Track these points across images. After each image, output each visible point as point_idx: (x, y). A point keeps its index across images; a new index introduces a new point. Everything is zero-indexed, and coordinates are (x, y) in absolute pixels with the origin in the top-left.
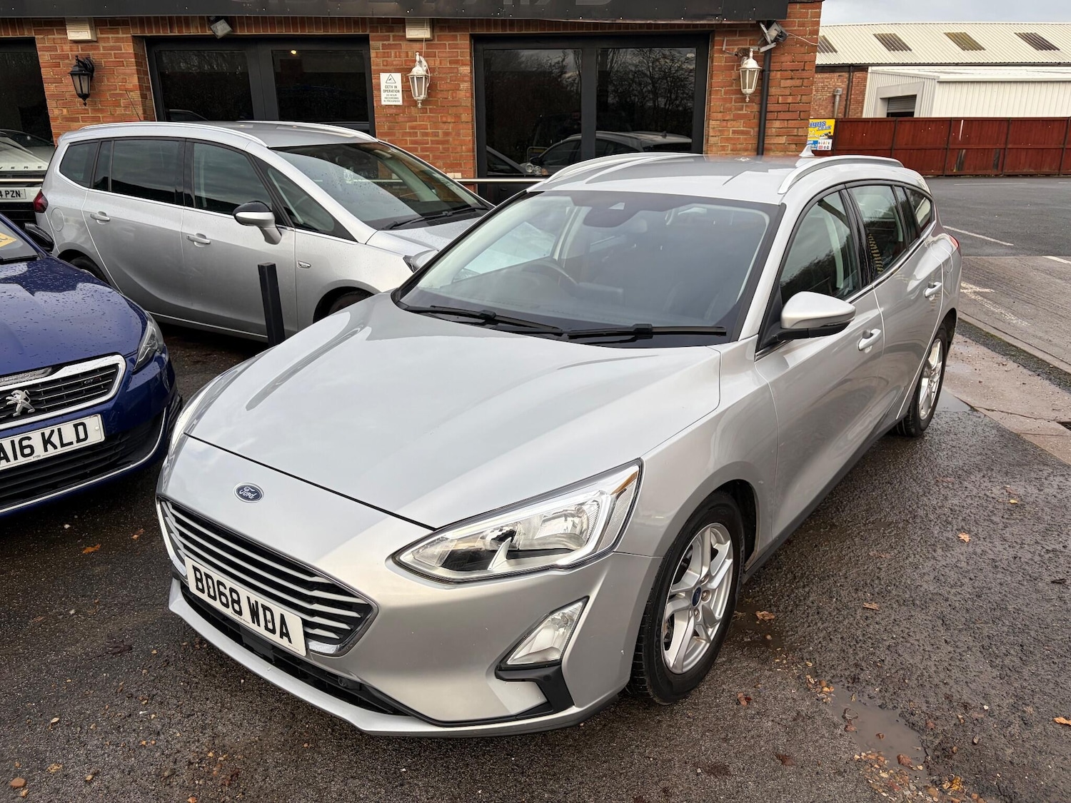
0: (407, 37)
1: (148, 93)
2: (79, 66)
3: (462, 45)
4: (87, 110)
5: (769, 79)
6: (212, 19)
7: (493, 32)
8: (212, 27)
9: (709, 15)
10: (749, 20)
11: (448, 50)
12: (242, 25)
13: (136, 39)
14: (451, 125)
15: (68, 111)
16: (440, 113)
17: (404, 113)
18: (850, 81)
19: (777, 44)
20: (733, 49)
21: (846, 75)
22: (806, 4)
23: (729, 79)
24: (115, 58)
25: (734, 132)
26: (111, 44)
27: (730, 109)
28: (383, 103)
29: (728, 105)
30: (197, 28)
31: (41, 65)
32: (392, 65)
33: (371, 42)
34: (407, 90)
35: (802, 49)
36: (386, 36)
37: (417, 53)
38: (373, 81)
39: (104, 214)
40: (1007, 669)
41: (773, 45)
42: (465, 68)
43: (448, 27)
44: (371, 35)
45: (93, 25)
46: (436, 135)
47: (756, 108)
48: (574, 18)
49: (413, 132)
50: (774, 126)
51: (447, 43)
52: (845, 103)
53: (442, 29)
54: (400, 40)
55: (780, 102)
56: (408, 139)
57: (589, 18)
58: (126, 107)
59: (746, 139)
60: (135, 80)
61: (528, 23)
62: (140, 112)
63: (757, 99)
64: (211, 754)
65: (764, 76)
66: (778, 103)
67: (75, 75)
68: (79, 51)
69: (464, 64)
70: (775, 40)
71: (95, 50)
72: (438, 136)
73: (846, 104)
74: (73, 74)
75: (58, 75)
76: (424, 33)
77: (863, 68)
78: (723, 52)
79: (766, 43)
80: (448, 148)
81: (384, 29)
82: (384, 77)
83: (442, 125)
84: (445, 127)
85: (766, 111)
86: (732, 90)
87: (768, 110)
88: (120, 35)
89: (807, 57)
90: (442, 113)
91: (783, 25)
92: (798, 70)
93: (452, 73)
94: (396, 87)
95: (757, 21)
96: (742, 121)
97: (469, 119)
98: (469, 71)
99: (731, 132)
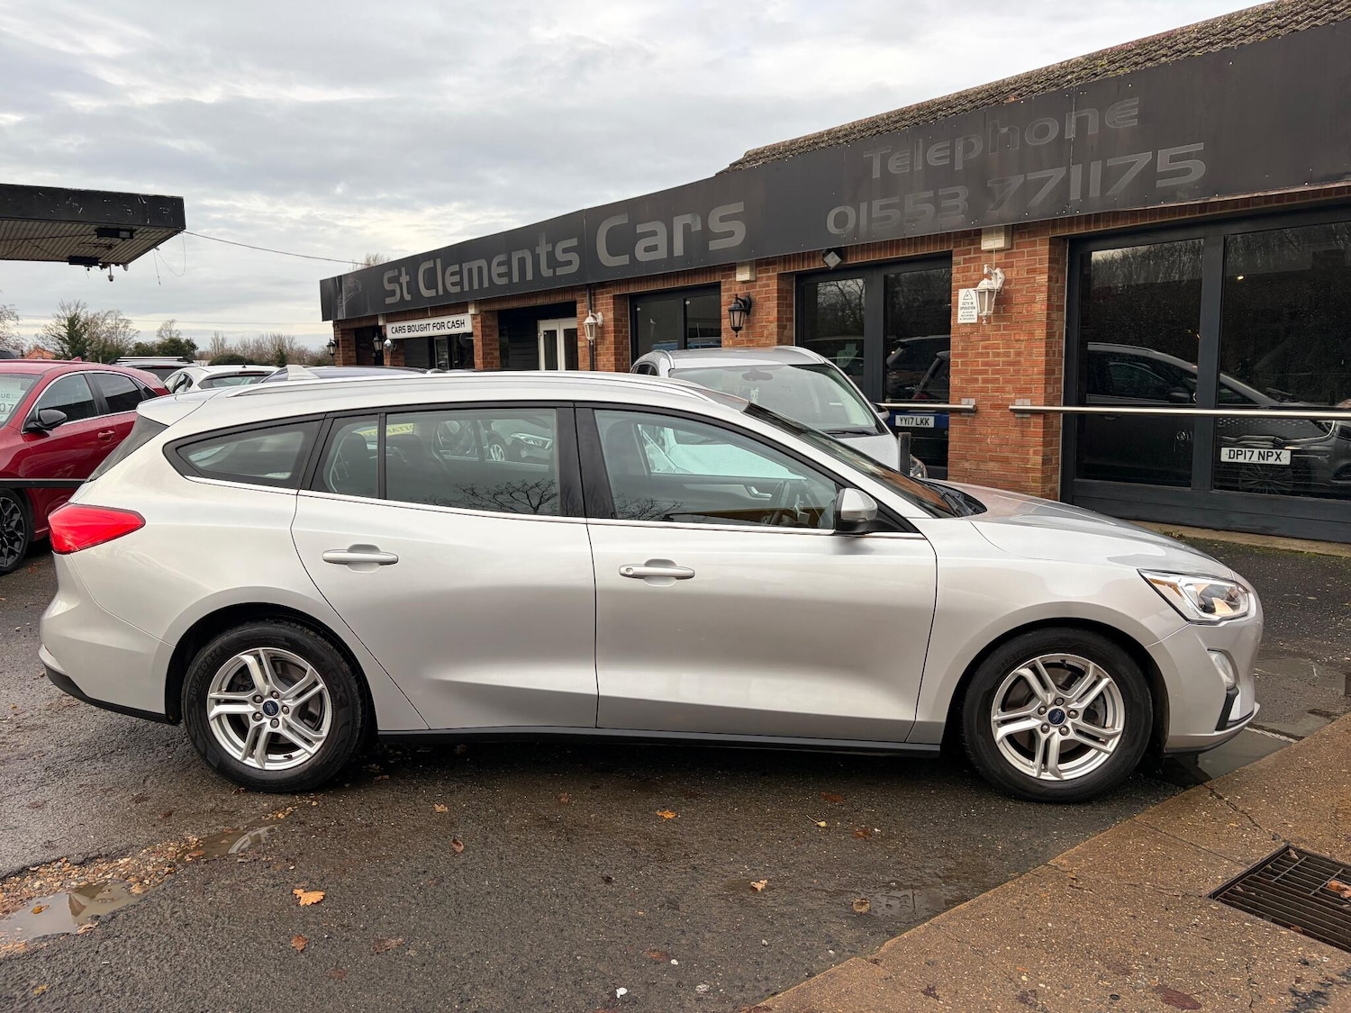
0: (983, 248)
1: (788, 323)
2: (737, 303)
3: (1039, 253)
4: (743, 340)
6: (825, 252)
8: (826, 259)
11: (1026, 258)
13: (780, 277)
14: (1024, 343)
16: (1013, 330)
17: (978, 331)
24: (765, 294)
26: (764, 282)
28: (960, 321)
30: (818, 261)
31: (722, 304)
32: (969, 280)
33: (954, 258)
36: (966, 250)
37: (986, 266)
38: (952, 298)
42: (1042, 277)
43: (1028, 232)
44: (955, 250)
45: (753, 267)
46: (1007, 354)
49: (986, 353)
51: (1025, 250)
53: (1021, 235)
54: (977, 253)
56: (980, 360)
57: (1172, 201)
58: (767, 338)
60: (775, 312)
68: (743, 291)
69: (1042, 273)
71: (753, 288)
72: (1009, 356)
74: (732, 310)
76: (999, 243)
80: (1020, 370)
81: (966, 242)
82: (962, 292)
83: (1014, 344)
84: (1018, 346)
88: (770, 275)
90: (1016, 329)
93: (1028, 284)
94: (972, 303)
97: (1043, 336)
98: (1046, 280)
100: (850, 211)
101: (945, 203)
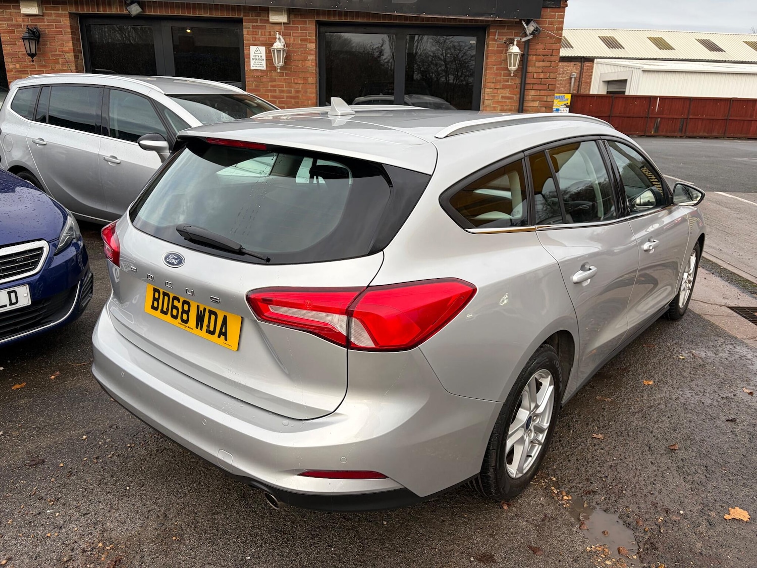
0: (270, 20)
1: (79, 55)
2: (29, 33)
3: (309, 29)
4: (35, 65)
5: (527, 61)
6: (127, 2)
7: (332, 19)
8: (128, 8)
9: (486, 13)
10: (514, 18)
11: (299, 31)
12: (150, 6)
13: (72, 15)
14: (301, 85)
15: (20, 66)
16: (293, 76)
17: (267, 75)
18: (582, 68)
19: (533, 36)
20: (503, 38)
21: (579, 64)
22: (554, 9)
23: (499, 59)
24: (56, 28)
26: (54, 18)
27: (500, 81)
28: (252, 68)
29: (498, 78)
30: (117, 9)
32: (259, 40)
33: (244, 24)
34: (269, 59)
35: (551, 41)
36: (255, 19)
37: (277, 33)
38: (245, 52)
39: (43, 140)
40: (696, 484)
41: (531, 37)
42: (311, 45)
43: (300, 15)
44: (244, 18)
45: (40, 3)
46: (290, 92)
47: (518, 81)
48: (391, 12)
49: (273, 90)
50: (531, 94)
51: (299, 26)
52: (578, 83)
53: (296, 15)
54: (265, 23)
55: (535, 77)
56: (270, 94)
57: (401, 12)
58: (63, 64)
59: (510, 102)
60: (70, 45)
61: (358, 14)
62: (73, 66)
63: (520, 74)
64: (100, 545)
65: (524, 59)
66: (533, 78)
67: (26, 39)
68: (29, 22)
69: (311, 42)
70: (533, 33)
71: (41, 21)
72: (291, 93)
73: (579, 85)
74: (24, 39)
75: (14, 39)
76: (282, 18)
77: (591, 60)
78: (496, 41)
79: (526, 35)
80: (298, 102)
81: (254, 14)
82: (253, 49)
83: (294, 85)
84: (297, 87)
85: (525, 84)
86: (502, 67)
87: (526, 83)
88: (60, 12)
89: (554, 46)
90: (294, 76)
91: (538, 23)
92: (548, 55)
93: (302, 48)
94: (261, 56)
95: (520, 19)
96: (508, 90)
97: (314, 81)
98: (315, 47)
99: (500, 97)
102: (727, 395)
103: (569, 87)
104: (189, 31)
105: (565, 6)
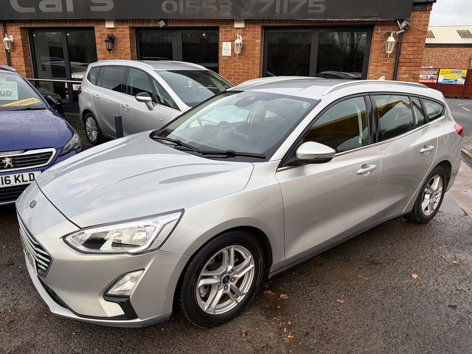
0: (235, 27)
1: (134, 50)
2: (108, 38)
3: (258, 30)
4: (111, 56)
5: (401, 46)
6: (158, 20)
7: (271, 25)
8: (158, 23)
9: (370, 16)
10: (391, 19)
11: (252, 32)
12: (170, 22)
13: (131, 28)
14: (251, 65)
15: (104, 56)
17: (231, 59)
19: (405, 30)
20: (384, 32)
22: (422, 12)
23: (381, 46)
24: (122, 35)
25: (381, 72)
26: (121, 30)
27: (380, 61)
28: (223, 55)
29: (379, 59)
30: (153, 23)
31: (96, 37)
32: (228, 39)
33: (220, 29)
34: (233, 50)
35: (419, 33)
36: (226, 27)
37: (238, 34)
38: (220, 45)
39: (98, 96)
41: (403, 31)
42: (258, 40)
43: (253, 23)
44: (220, 26)
45: (115, 22)
46: (244, 69)
47: (393, 60)
48: (307, 18)
49: (235, 68)
50: (402, 69)
51: (252, 30)
53: (250, 23)
54: (232, 28)
55: (406, 58)
56: (232, 70)
57: (313, 18)
58: (125, 55)
59: (387, 75)
60: (129, 44)
61: (287, 21)
62: (130, 57)
63: (394, 56)
65: (398, 46)
66: (405, 58)
67: (107, 41)
68: (109, 32)
69: (258, 39)
70: (404, 28)
71: (115, 32)
72: (245, 70)
74: (106, 41)
75: (101, 41)
76: (242, 25)
78: (379, 34)
79: (400, 30)
80: (249, 75)
81: (226, 24)
82: (224, 44)
84: (248, 66)
85: (398, 62)
86: (382, 52)
87: (400, 62)
88: (125, 26)
89: (421, 37)
90: (247, 60)
91: (409, 21)
92: (416, 43)
93: (252, 42)
94: (229, 48)
95: (395, 19)
96: (386, 67)
97: (259, 63)
98: (260, 42)
99: (380, 71)
100: (175, 4)
101: (222, 6)
102: (463, 288)
103: (469, 65)
104: (204, 35)
105: (430, 9)
